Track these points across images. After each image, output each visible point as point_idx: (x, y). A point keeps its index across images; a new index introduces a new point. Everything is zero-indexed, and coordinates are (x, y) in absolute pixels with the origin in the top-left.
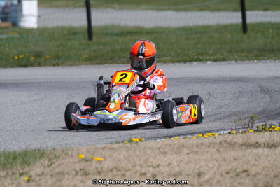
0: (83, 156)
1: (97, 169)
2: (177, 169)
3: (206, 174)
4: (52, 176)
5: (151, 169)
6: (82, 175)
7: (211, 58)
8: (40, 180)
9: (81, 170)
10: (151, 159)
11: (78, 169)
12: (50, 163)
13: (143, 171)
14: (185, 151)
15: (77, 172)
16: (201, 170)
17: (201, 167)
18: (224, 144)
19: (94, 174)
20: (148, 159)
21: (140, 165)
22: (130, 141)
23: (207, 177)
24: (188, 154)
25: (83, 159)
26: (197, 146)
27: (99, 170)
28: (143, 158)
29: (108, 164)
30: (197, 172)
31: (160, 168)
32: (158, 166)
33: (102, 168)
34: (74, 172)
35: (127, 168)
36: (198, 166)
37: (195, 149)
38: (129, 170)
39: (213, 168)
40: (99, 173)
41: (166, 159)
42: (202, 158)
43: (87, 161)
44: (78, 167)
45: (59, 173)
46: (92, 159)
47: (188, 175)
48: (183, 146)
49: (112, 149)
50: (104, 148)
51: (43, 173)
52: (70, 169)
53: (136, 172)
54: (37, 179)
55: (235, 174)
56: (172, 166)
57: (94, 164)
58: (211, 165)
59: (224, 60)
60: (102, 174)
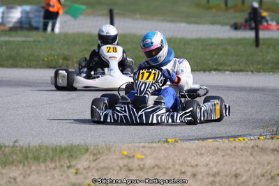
0: (125, 153)
1: (139, 165)
2: (215, 170)
3: (242, 176)
4: (98, 170)
5: (190, 168)
6: (125, 171)
7: (229, 68)
8: (87, 173)
9: (124, 166)
10: (189, 160)
11: (121, 165)
12: (95, 158)
13: (183, 170)
14: (220, 153)
15: (121, 168)
16: (238, 171)
17: (237, 169)
18: (256, 149)
19: (137, 170)
20: (186, 159)
21: (179, 164)
22: (167, 142)
23: (244, 178)
24: (223, 156)
25: (126, 156)
26: (231, 150)
27: (142, 166)
28: (181, 158)
29: (149, 162)
30: (234, 173)
31: (199, 168)
32: (197, 165)
33: (144, 165)
34: (118, 168)
35: (167, 167)
36: (234, 168)
37: (229, 151)
38: (169, 168)
39: (249, 170)
40: (142, 169)
41: (203, 160)
42: (237, 161)
43: (129, 158)
44: (121, 163)
45: (104, 168)
46: (134, 156)
47: (227, 176)
48: (218, 148)
49: (151, 148)
50: (144, 147)
51: (89, 167)
52: (114, 165)
53: (176, 171)
54: (85, 172)
55: (270, 177)
56: (209, 166)
57: (136, 160)
58: (247, 168)
59: (240, 71)
60: (144, 170)
